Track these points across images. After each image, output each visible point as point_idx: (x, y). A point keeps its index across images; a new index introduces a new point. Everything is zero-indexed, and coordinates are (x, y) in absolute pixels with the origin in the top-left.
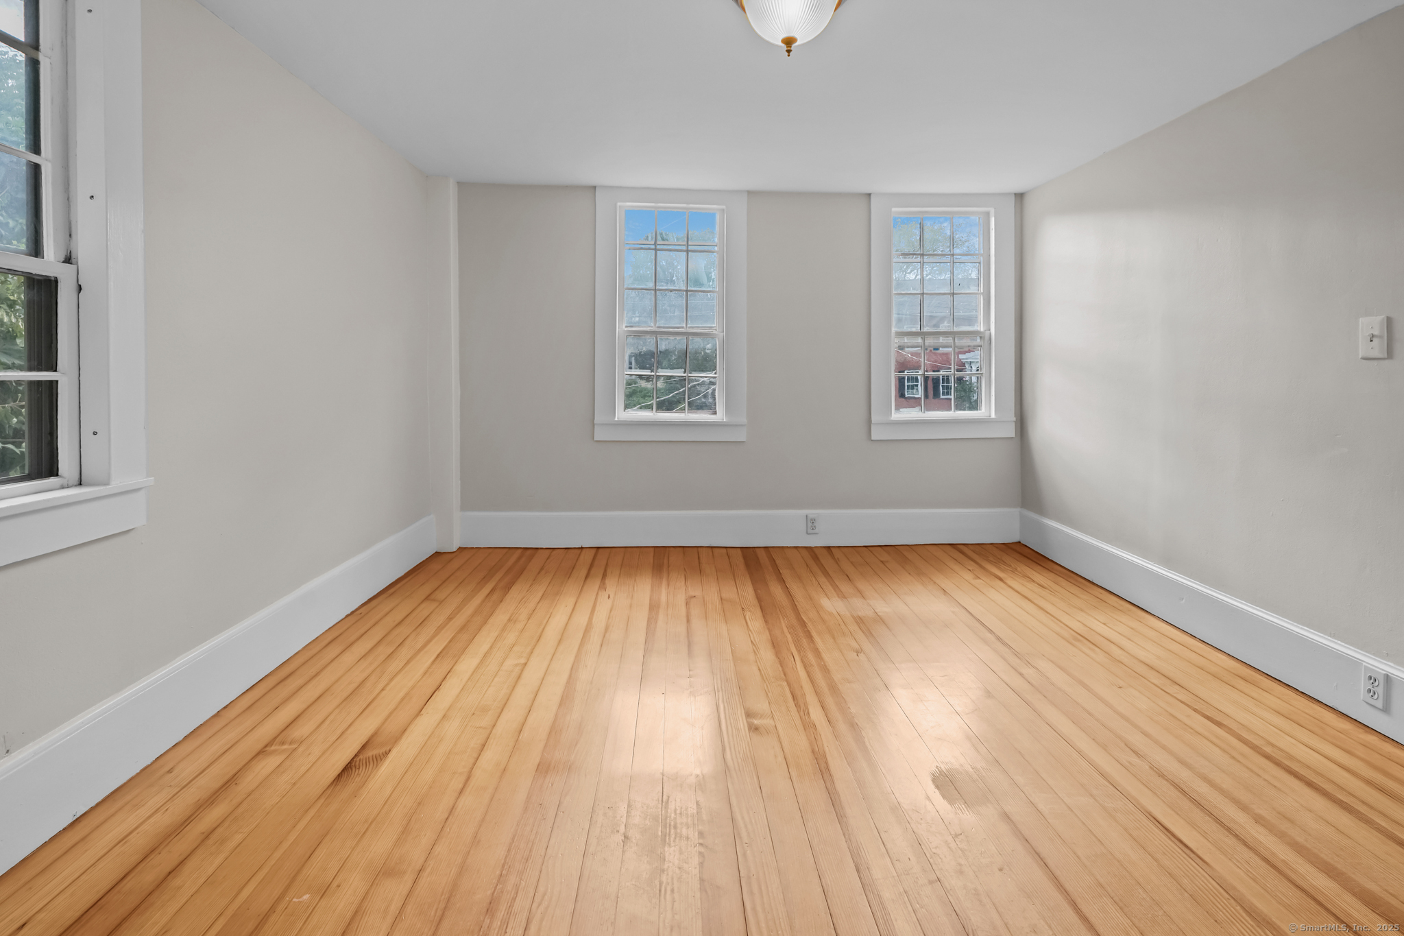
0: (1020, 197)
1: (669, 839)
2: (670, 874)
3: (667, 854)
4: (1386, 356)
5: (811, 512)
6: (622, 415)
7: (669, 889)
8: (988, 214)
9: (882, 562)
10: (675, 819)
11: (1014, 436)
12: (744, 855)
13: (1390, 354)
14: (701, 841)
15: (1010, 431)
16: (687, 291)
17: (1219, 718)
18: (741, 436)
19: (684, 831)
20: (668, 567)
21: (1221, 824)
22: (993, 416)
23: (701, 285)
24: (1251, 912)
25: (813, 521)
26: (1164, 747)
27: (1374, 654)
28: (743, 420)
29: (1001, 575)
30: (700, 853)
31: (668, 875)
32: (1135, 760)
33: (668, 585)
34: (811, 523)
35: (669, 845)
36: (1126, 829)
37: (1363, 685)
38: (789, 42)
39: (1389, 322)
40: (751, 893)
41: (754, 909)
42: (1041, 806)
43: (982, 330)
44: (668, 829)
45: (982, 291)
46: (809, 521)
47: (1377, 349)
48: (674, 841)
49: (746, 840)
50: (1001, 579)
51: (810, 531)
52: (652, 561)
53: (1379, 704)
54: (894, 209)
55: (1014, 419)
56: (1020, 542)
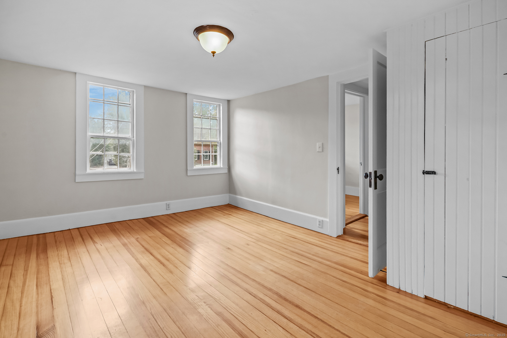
0: (229, 101)
1: (196, 307)
2: (205, 315)
3: (199, 311)
4: (322, 151)
5: (168, 202)
6: (90, 170)
7: (208, 318)
8: (220, 105)
9: (195, 215)
10: (193, 302)
11: (227, 172)
12: (221, 302)
13: (323, 151)
14: (206, 304)
15: (226, 171)
16: (118, 121)
17: (295, 237)
18: (142, 176)
19: (199, 304)
20: (118, 230)
21: (308, 258)
22: (222, 166)
23: (124, 119)
24: (322, 272)
25: (168, 205)
26: (290, 246)
27: (319, 216)
28: (143, 170)
29: (230, 213)
30: (209, 307)
31: (204, 316)
32: (287, 250)
33: (124, 236)
34: (168, 206)
35: (198, 308)
36: (294, 265)
37: (318, 223)
38: (214, 53)
39: (323, 144)
40: (230, 310)
41: (234, 313)
42: (276, 266)
43: (218, 140)
44: (194, 305)
45: (218, 129)
46: (167, 205)
47: (320, 150)
48: (199, 307)
49: (218, 299)
50: (230, 215)
51: (168, 209)
52: (109, 229)
53: (321, 227)
54: (194, 100)
55: (227, 167)
56: (229, 204)
